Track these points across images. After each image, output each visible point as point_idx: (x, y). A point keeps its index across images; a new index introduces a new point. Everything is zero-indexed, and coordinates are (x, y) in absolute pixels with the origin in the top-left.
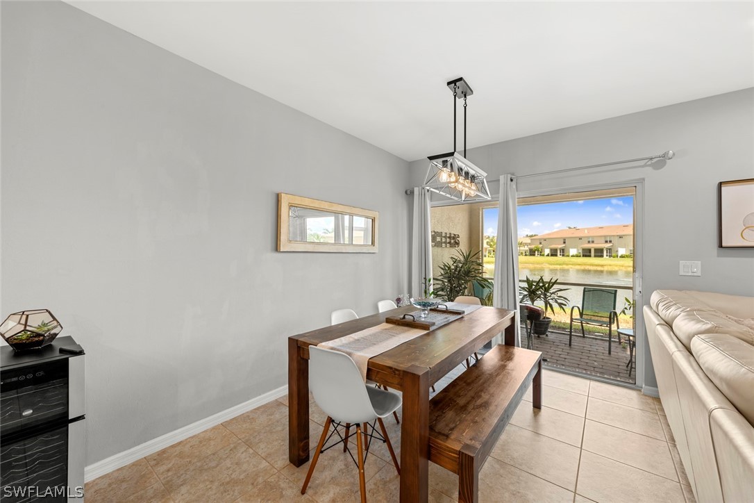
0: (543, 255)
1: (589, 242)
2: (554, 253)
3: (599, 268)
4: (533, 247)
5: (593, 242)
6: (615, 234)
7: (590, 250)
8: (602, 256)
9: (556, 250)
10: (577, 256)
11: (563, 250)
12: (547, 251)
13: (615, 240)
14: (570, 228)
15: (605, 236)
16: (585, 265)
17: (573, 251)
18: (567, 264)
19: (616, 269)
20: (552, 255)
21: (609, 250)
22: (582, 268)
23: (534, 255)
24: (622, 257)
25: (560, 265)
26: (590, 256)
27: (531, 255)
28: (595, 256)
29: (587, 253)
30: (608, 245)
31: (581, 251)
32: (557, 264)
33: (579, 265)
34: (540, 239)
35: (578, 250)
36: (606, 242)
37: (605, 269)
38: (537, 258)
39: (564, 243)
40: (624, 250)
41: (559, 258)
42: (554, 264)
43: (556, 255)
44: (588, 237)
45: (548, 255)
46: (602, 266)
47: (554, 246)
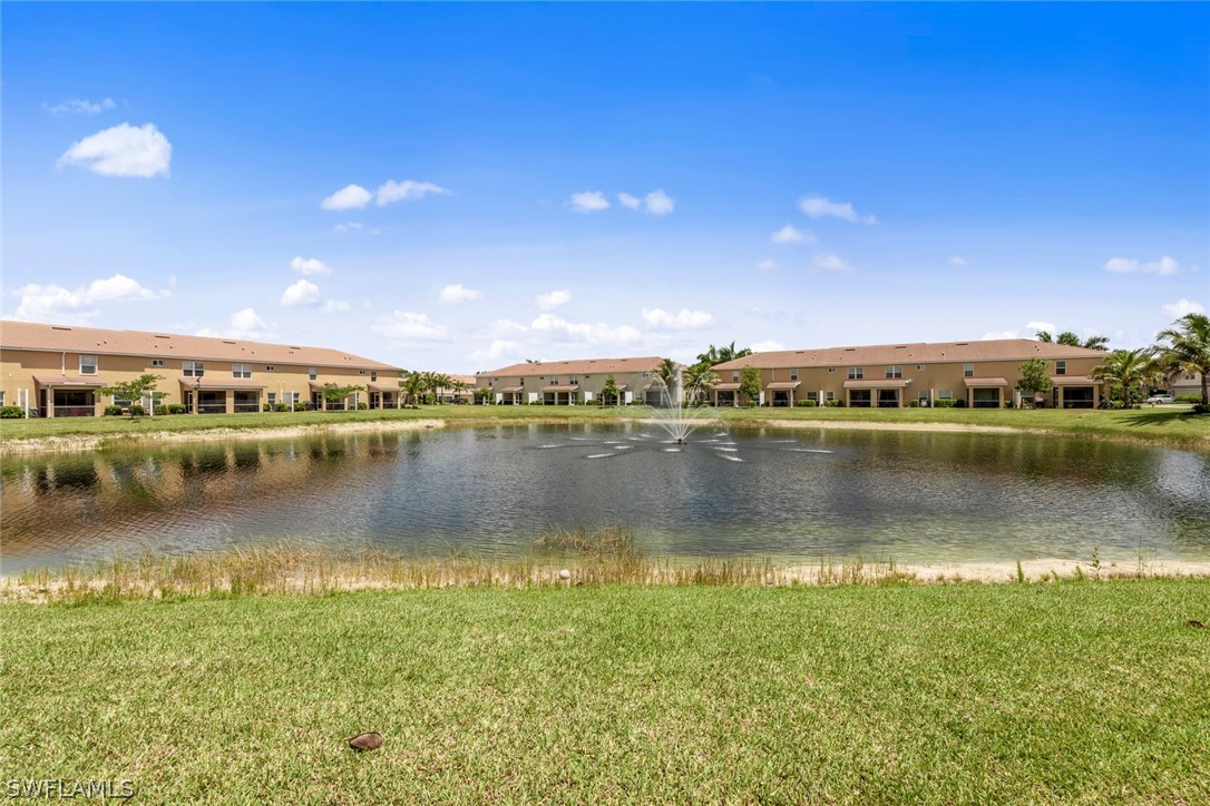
0: (494, 403)
1: (552, 383)
2: (508, 401)
3: (563, 421)
4: (479, 389)
5: (557, 383)
6: (581, 372)
7: (553, 395)
8: (567, 403)
9: (511, 395)
10: (538, 404)
11: (520, 395)
12: (499, 397)
13: (581, 380)
14: (530, 362)
15: (570, 375)
16: (547, 416)
17: (533, 397)
18: (524, 417)
19: (582, 421)
20: (506, 403)
21: (575, 394)
22: (542, 421)
23: (481, 403)
24: (589, 403)
25: (514, 418)
26: (553, 403)
27: (476, 403)
28: (560, 403)
29: (549, 399)
30: (574, 387)
31: (542, 396)
32: (509, 417)
33: (539, 417)
34: (489, 378)
35: (539, 395)
36: (572, 383)
37: (570, 421)
38: (486, 408)
39: (522, 384)
40: (590, 394)
41: (516, 407)
42: (505, 418)
43: (511, 403)
44: (552, 376)
45: (500, 403)
46: (566, 417)
47: (508, 389)
